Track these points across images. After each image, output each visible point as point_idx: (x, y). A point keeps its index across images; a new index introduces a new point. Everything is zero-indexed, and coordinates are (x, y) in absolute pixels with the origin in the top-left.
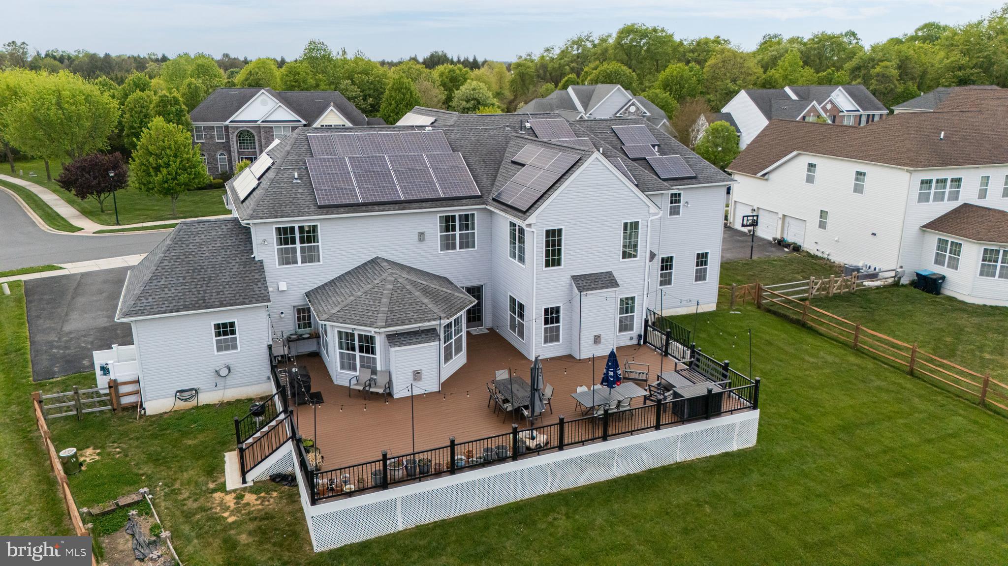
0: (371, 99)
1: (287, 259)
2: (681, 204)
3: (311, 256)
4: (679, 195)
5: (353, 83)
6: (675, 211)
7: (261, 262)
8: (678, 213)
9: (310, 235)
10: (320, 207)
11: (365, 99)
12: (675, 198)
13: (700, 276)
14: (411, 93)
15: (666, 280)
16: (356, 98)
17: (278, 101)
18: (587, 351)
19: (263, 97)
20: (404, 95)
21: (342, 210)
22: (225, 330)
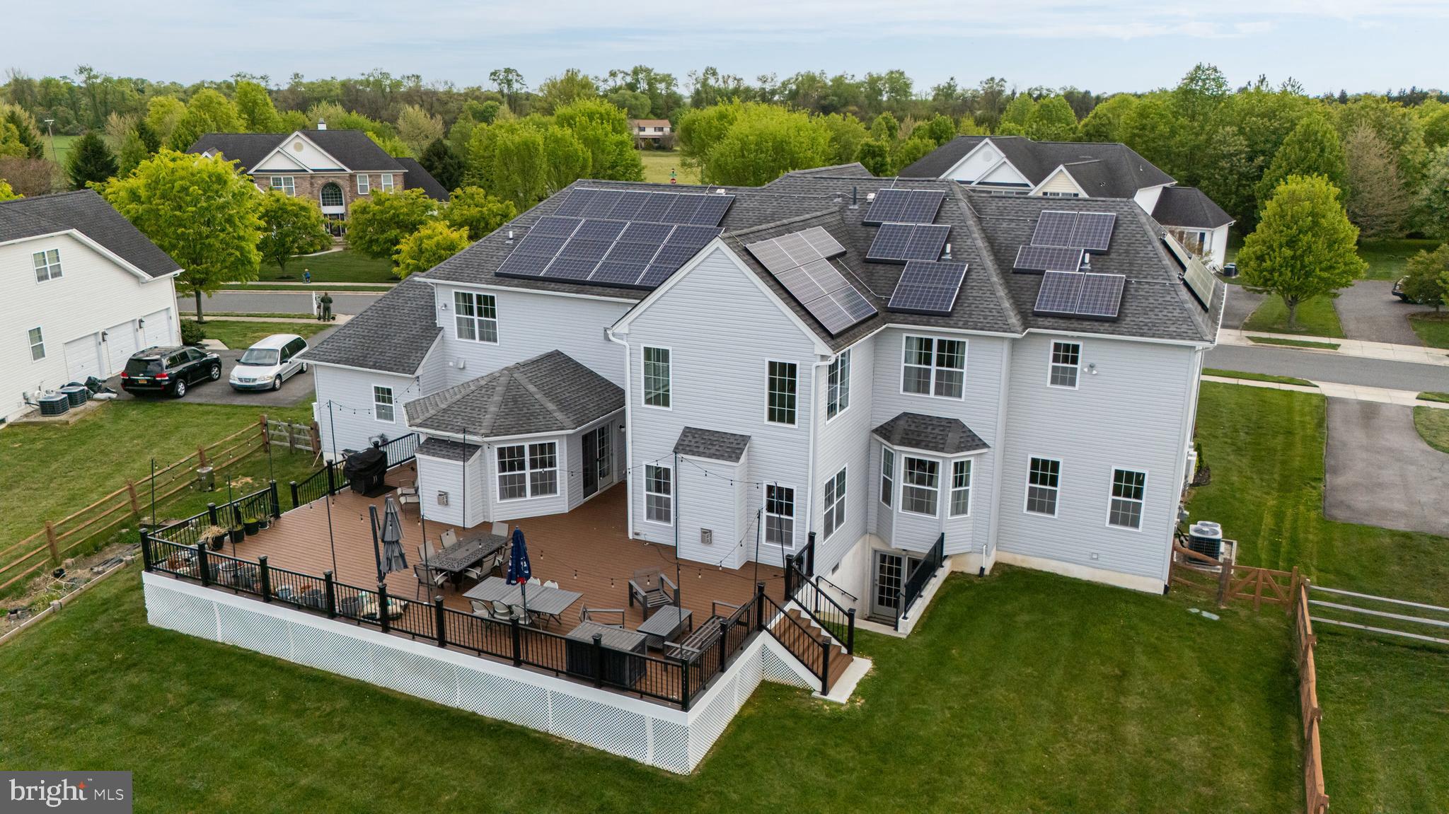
0: (1262, 158)
1: (466, 331)
2: (1079, 366)
3: (489, 335)
4: (1076, 348)
5: (1241, 131)
6: (1064, 378)
7: (442, 328)
8: (1073, 383)
9: (487, 306)
10: (497, 275)
11: (1251, 159)
12: (1067, 354)
13: (1126, 515)
15: (1042, 502)
16: (1236, 155)
17: (1003, 155)
18: (690, 551)
19: (987, 149)
21: (516, 281)
22: (384, 395)
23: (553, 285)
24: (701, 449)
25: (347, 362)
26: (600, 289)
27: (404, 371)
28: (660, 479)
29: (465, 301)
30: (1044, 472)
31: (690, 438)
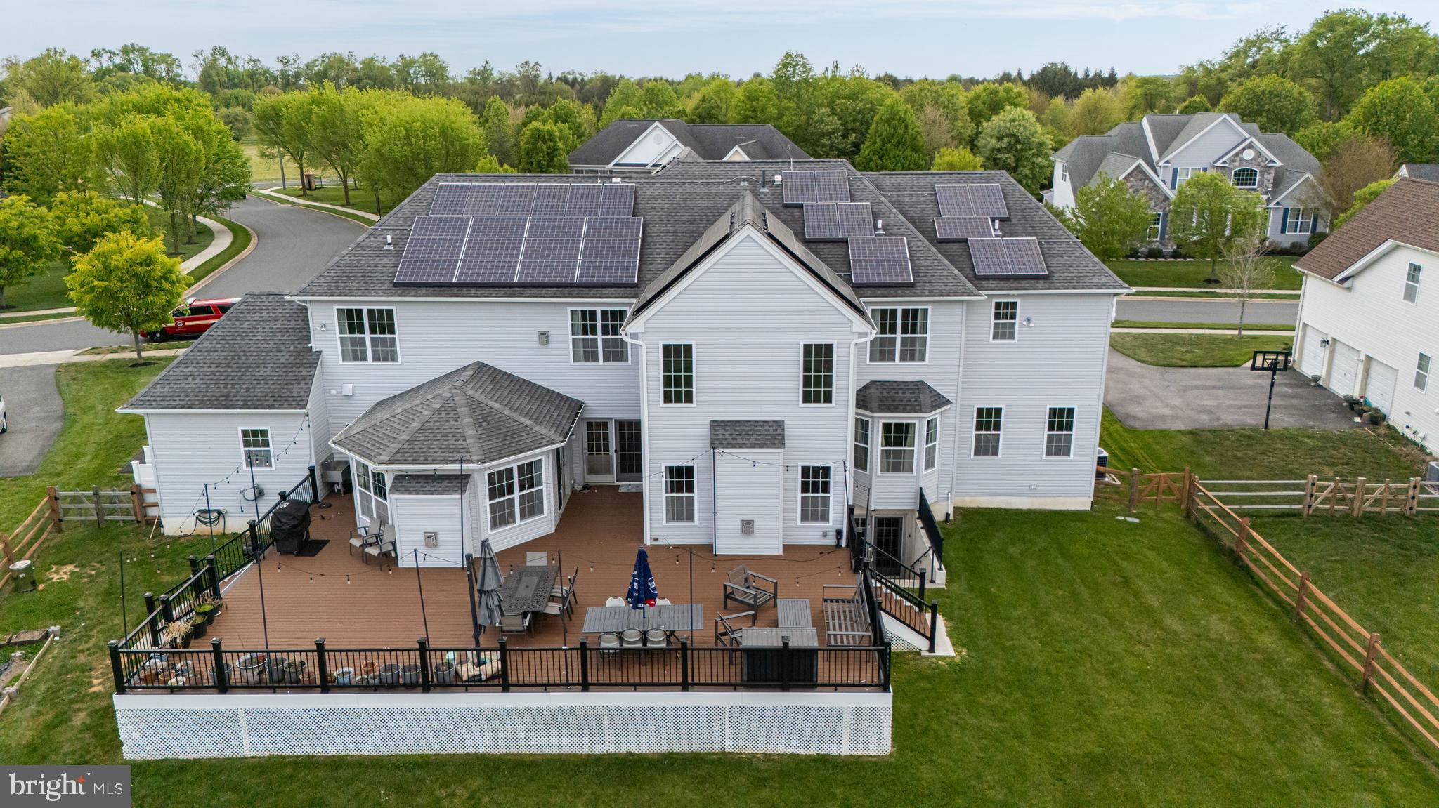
0: (854, 135)
1: (355, 353)
2: (1017, 321)
3: (386, 353)
4: (1014, 305)
5: (834, 113)
6: (1004, 333)
7: (319, 353)
8: (1011, 336)
9: (383, 323)
10: (396, 285)
11: (845, 136)
12: (1005, 311)
13: (1058, 447)
14: (906, 127)
15: (986, 447)
16: (834, 133)
17: (674, 138)
18: (731, 543)
19: (657, 132)
20: (895, 129)
21: (424, 290)
22: (255, 438)
23: (473, 291)
24: (739, 441)
25: (202, 405)
26: (534, 291)
27: (290, 406)
28: (681, 478)
29: (352, 320)
30: (989, 419)
31: (722, 431)
